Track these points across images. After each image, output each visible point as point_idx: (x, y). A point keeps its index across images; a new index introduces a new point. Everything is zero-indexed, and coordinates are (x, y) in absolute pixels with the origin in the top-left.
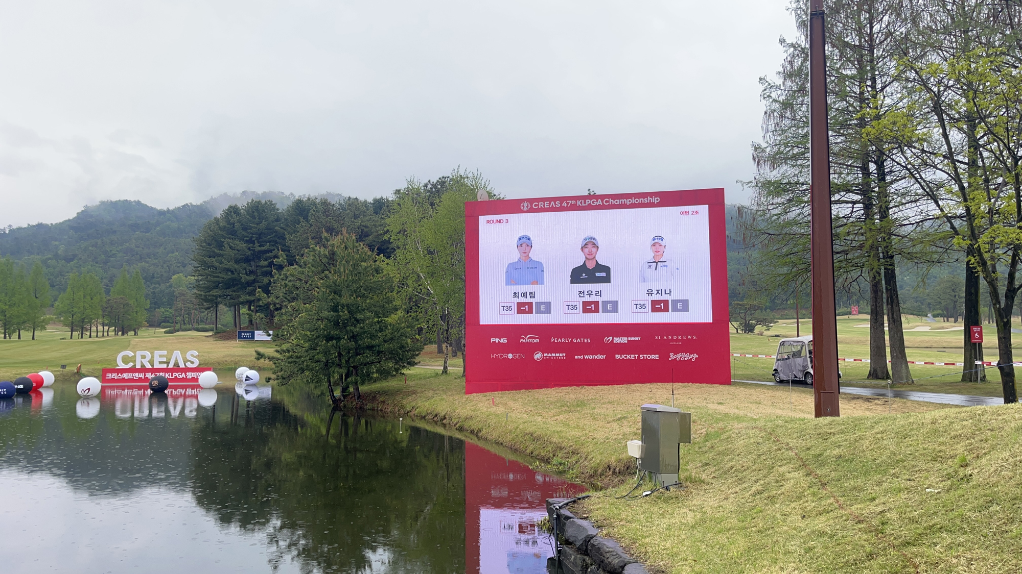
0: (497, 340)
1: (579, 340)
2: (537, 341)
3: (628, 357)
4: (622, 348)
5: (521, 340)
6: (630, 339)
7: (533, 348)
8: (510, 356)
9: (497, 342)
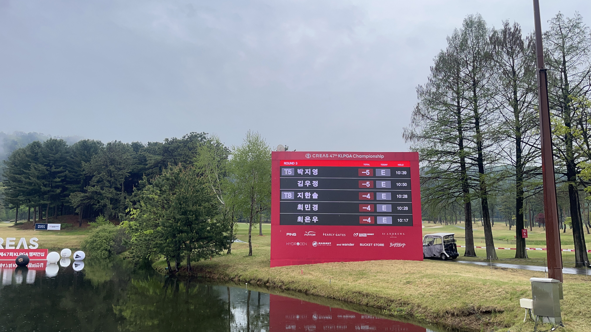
0: (290, 234)
1: (339, 235)
2: (314, 235)
3: (367, 245)
4: (363, 240)
5: (305, 234)
6: (368, 234)
7: (312, 239)
8: (298, 244)
9: (290, 235)
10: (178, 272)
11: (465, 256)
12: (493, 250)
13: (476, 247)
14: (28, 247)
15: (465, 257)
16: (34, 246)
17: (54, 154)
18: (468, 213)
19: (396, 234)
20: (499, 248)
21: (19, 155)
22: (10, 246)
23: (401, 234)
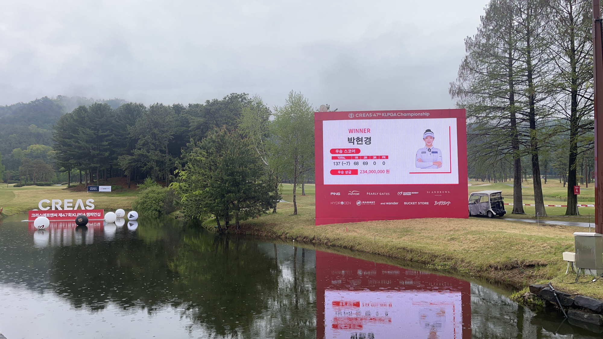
0: (334, 194)
1: (383, 194)
2: (358, 194)
3: (411, 203)
4: (408, 198)
5: (349, 194)
6: (412, 193)
7: (356, 198)
8: (342, 203)
10: (227, 230)
11: (512, 213)
12: (542, 207)
13: (524, 204)
14: (85, 208)
15: (512, 215)
16: (90, 207)
17: (99, 118)
18: (518, 170)
19: (440, 192)
20: (549, 206)
21: (67, 119)
22: (68, 207)
23: (446, 192)
